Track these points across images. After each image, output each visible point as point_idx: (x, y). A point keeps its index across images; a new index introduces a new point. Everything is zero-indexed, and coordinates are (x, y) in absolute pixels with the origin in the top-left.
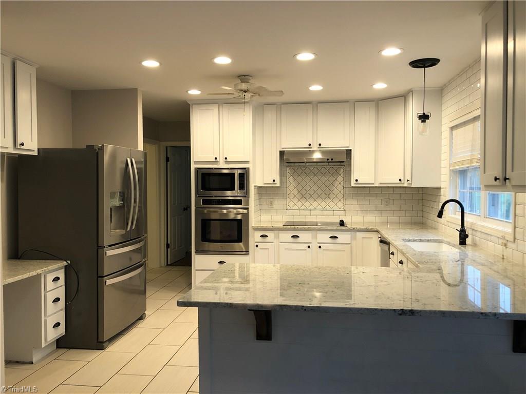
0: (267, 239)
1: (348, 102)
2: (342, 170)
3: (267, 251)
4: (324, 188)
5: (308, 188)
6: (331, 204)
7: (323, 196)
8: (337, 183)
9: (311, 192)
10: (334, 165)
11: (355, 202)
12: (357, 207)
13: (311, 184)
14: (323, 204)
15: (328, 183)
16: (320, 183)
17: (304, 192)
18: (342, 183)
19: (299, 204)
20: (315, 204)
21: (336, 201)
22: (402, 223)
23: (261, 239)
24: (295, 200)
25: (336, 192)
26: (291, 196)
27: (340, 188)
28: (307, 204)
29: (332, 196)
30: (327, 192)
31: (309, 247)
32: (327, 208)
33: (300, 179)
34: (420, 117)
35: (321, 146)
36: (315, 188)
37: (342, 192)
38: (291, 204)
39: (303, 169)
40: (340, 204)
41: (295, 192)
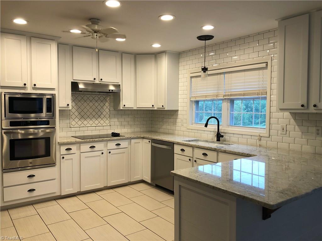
0: (71, 152)
1: (118, 52)
2: (108, 99)
3: (71, 161)
4: (97, 110)
5: (85, 110)
6: (102, 122)
7: (96, 116)
8: (105, 107)
9: (88, 113)
10: (103, 95)
11: (116, 120)
12: (117, 123)
13: (88, 107)
14: (97, 122)
15: (99, 107)
16: (94, 107)
17: (82, 113)
18: (108, 107)
19: (80, 123)
20: (91, 122)
21: (105, 119)
22: (142, 132)
23: (66, 152)
24: (77, 120)
25: (104, 113)
26: (73, 117)
27: (107, 110)
28: (85, 122)
29: (102, 116)
30: (99, 113)
31: (102, 153)
32: (99, 124)
33: (79, 104)
34: (203, 69)
35: (102, 81)
36: (91, 110)
37: (108, 113)
38: (73, 123)
39: (83, 96)
40: (107, 122)
41: (76, 114)
